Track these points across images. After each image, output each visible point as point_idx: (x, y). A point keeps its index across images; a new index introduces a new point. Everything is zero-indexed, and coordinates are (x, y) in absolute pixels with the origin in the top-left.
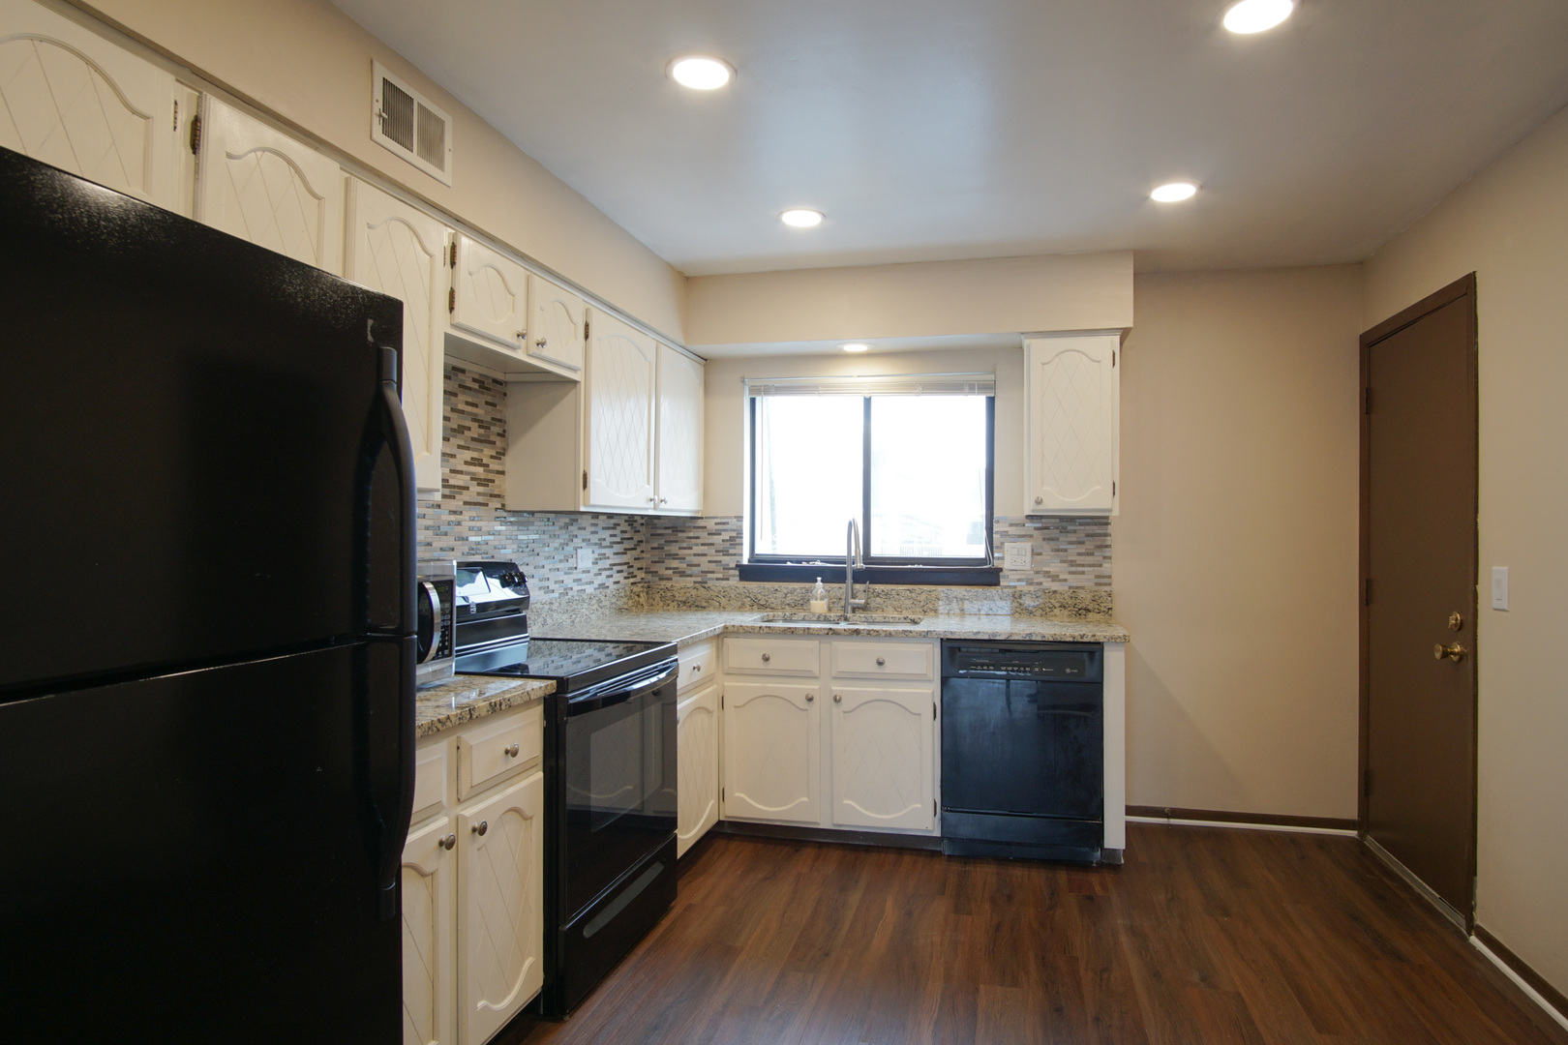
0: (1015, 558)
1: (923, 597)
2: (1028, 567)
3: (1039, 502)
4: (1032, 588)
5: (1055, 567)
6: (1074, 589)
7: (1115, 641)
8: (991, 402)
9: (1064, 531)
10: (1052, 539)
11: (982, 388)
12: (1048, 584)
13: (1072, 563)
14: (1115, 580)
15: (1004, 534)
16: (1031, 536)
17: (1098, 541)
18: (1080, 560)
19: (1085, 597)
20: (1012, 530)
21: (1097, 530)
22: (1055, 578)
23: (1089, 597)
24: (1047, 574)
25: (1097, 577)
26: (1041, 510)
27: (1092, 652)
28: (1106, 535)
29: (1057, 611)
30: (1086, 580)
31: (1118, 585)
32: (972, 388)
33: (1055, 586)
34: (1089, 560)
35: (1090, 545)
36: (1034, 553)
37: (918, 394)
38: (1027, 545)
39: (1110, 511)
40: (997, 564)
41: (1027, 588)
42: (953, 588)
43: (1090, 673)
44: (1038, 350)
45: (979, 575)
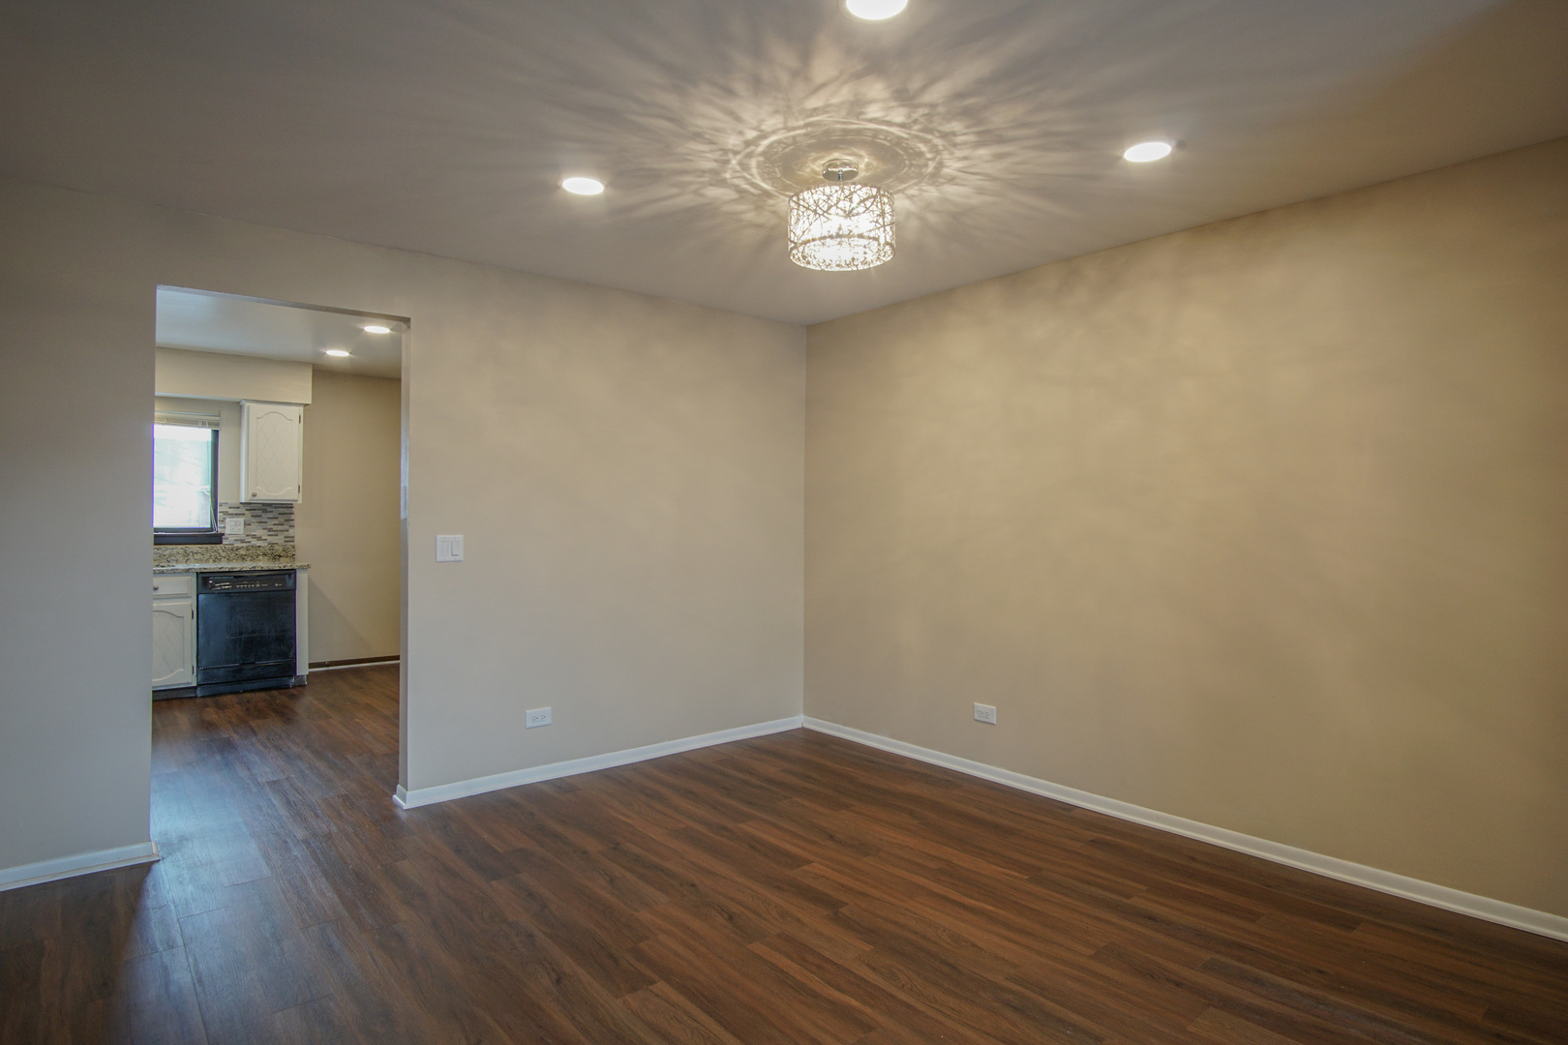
0: (233, 528)
1: (167, 552)
2: (242, 532)
3: (254, 495)
4: (244, 545)
5: (259, 532)
6: (272, 544)
7: (303, 568)
8: (216, 433)
9: (265, 511)
10: (258, 516)
11: (211, 424)
12: (255, 542)
13: (270, 530)
14: (296, 539)
15: (225, 513)
16: (243, 514)
17: (286, 517)
18: (275, 528)
19: (279, 549)
20: (231, 511)
21: (285, 510)
22: (259, 539)
23: (281, 549)
24: (254, 536)
25: (285, 537)
26: (255, 500)
27: (291, 573)
28: (291, 514)
29: (260, 557)
30: (279, 539)
31: (298, 542)
32: (204, 424)
33: (259, 543)
34: (280, 528)
35: (281, 519)
36: (246, 524)
37: (163, 424)
38: (241, 520)
39: (297, 501)
40: (220, 531)
41: (240, 545)
42: (190, 546)
43: (290, 584)
44: (253, 411)
45: (209, 538)
